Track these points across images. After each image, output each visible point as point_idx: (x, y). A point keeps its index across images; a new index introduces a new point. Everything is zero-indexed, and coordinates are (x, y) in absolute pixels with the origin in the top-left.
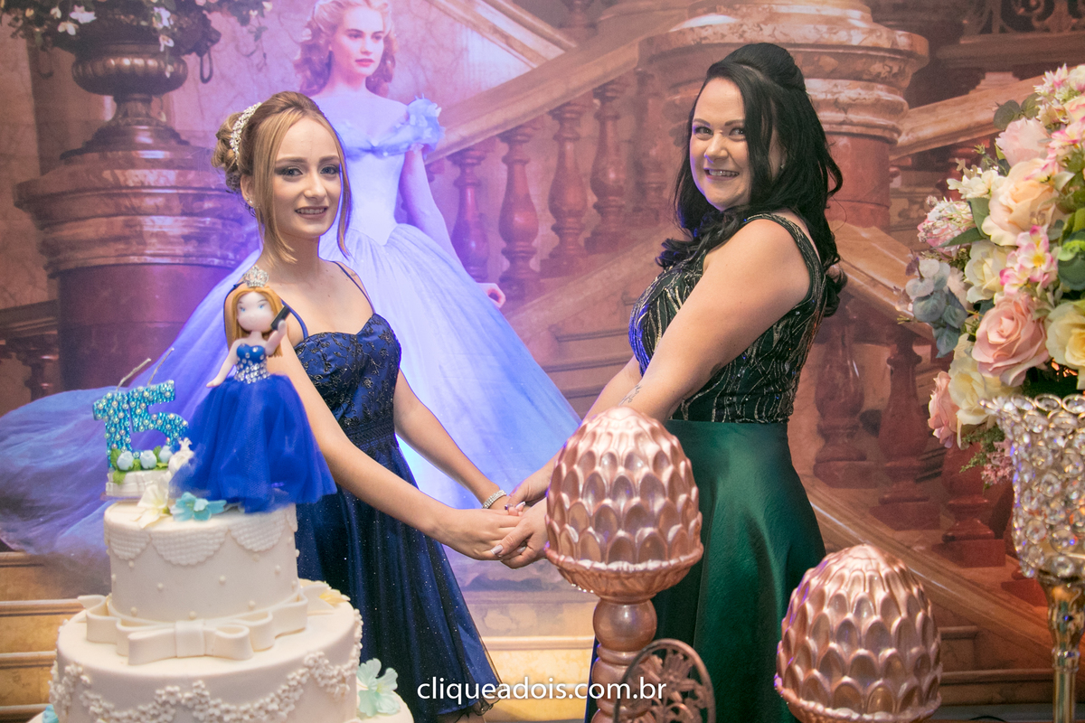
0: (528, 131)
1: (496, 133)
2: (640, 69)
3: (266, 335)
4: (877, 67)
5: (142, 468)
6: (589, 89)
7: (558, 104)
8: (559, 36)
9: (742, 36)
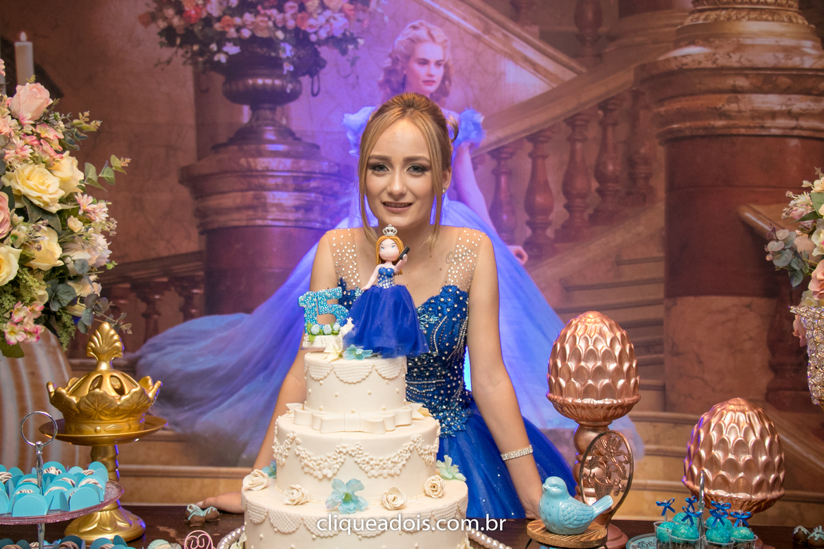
0: (548, 134)
1: (524, 135)
2: (634, 89)
5: (324, 334)
6: (594, 103)
7: (571, 114)
8: (573, 64)
9: (714, 62)
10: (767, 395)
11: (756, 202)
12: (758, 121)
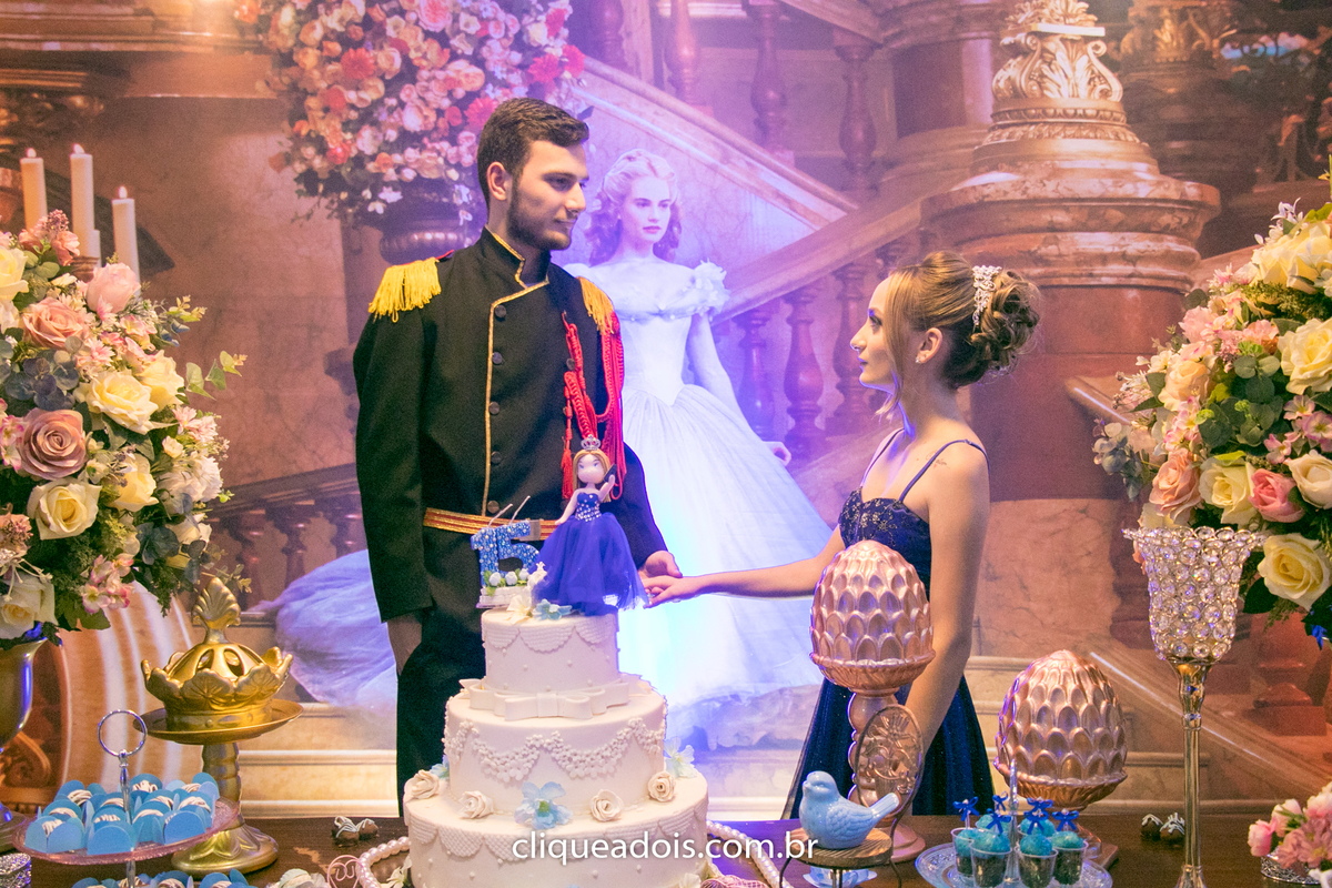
0: (812, 291)
1: (780, 294)
2: (922, 229)
3: (598, 486)
4: (1166, 219)
5: (507, 585)
6: (872, 249)
7: (842, 265)
8: (841, 199)
9: (1024, 193)
10: (1112, 629)
11: (1088, 373)
12: (1085, 267)
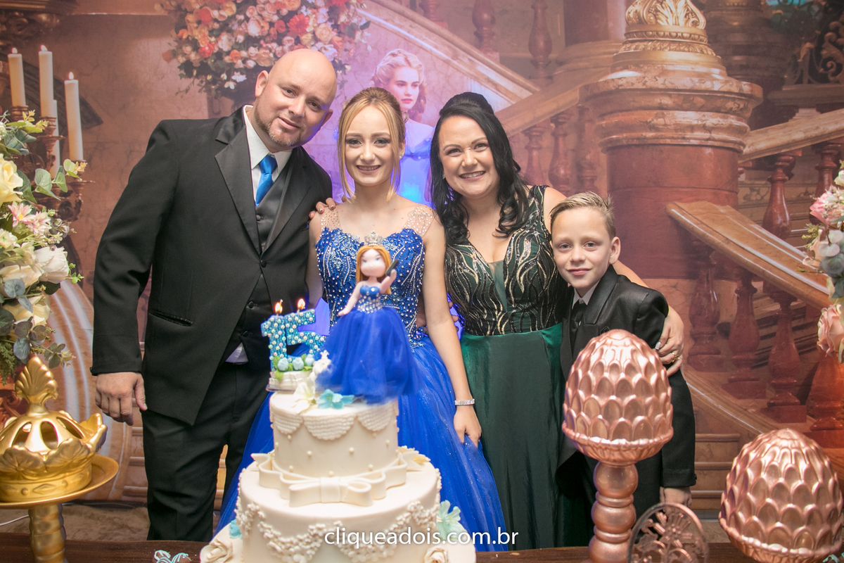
2: (580, 105)
3: (380, 280)
4: (730, 105)
5: (294, 370)
6: (548, 117)
7: (528, 127)
8: (529, 84)
9: (644, 84)
10: (688, 359)
11: (680, 200)
12: (680, 133)
